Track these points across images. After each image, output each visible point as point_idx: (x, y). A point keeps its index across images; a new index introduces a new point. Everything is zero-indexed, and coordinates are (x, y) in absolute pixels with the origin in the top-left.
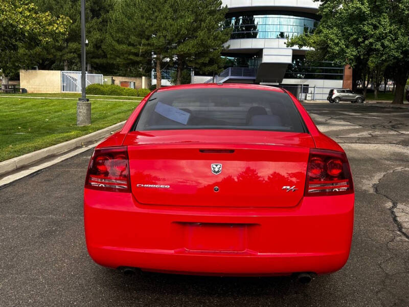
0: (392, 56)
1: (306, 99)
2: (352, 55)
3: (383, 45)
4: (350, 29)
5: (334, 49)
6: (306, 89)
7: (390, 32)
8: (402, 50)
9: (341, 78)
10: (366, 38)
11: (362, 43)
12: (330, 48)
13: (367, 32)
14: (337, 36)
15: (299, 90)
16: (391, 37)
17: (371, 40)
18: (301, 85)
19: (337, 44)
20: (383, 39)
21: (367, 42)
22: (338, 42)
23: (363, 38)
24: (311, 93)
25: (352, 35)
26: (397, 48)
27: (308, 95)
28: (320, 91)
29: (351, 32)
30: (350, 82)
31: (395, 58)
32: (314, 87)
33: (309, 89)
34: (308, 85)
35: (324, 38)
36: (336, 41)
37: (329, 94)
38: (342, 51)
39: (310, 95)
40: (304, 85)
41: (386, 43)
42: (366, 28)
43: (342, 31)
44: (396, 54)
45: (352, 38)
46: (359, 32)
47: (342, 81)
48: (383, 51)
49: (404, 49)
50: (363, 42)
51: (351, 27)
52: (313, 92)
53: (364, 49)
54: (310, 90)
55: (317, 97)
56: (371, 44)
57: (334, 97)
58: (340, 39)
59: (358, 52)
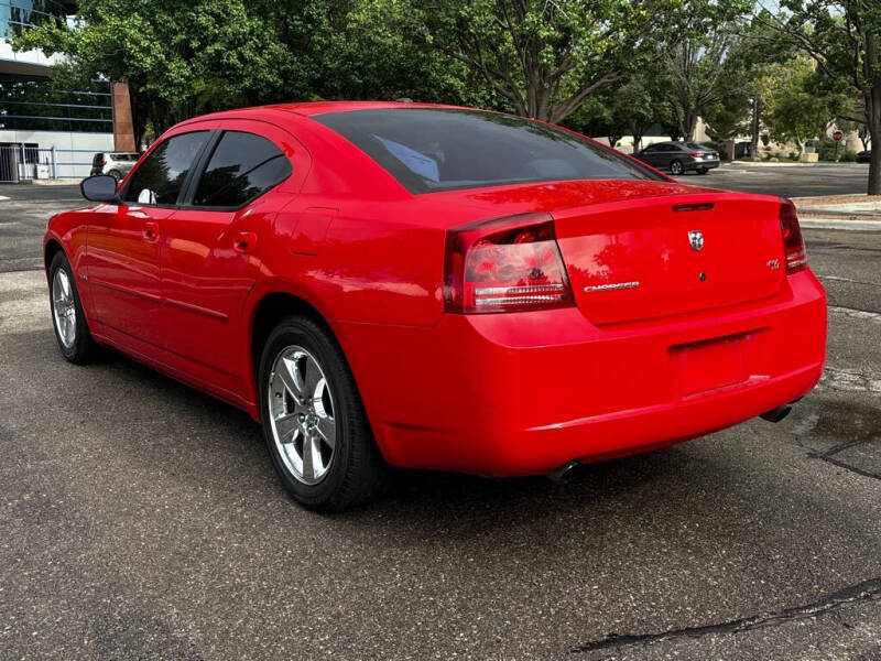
0: (262, 81)
1: (36, 177)
2: (182, 76)
3: (241, 57)
4: (170, 19)
5: (142, 60)
6: (32, 154)
7: (251, 33)
8: (278, 69)
9: (108, 129)
10: (204, 43)
11: (198, 51)
12: (132, 57)
13: (206, 28)
14: (143, 32)
15: (16, 157)
16: (255, 43)
17: (218, 46)
18: (20, 144)
19: (147, 51)
20: (240, 44)
21: (210, 50)
22: (149, 46)
23: (200, 40)
24: (47, 164)
25: (175, 33)
26: (270, 65)
27: (40, 168)
28: (67, 158)
29: (174, 25)
30: (129, 137)
31: (269, 84)
32: (52, 150)
33: (40, 153)
34: (36, 145)
35: (114, 34)
36: (145, 44)
37: (94, 165)
38: (161, 68)
39: (46, 168)
40: (27, 145)
41: (248, 54)
42: (203, 20)
43: (154, 23)
44: (271, 78)
45: (177, 39)
46: (189, 28)
47: (111, 136)
48: (243, 69)
49: (282, 68)
50: (202, 48)
51: (172, 14)
52: (50, 161)
53: (204, 64)
54: (42, 156)
55: (61, 171)
56: (219, 53)
57: (106, 170)
58: (151, 41)
59: (193, 69)
